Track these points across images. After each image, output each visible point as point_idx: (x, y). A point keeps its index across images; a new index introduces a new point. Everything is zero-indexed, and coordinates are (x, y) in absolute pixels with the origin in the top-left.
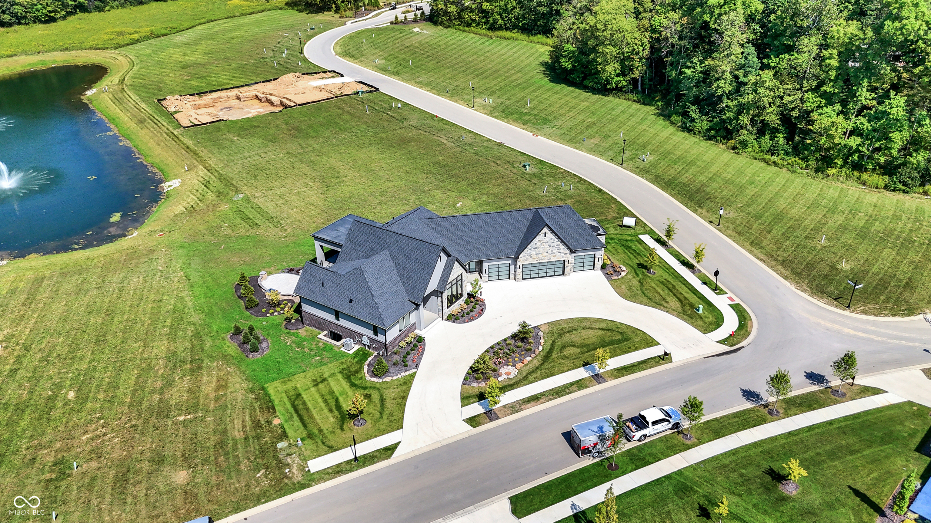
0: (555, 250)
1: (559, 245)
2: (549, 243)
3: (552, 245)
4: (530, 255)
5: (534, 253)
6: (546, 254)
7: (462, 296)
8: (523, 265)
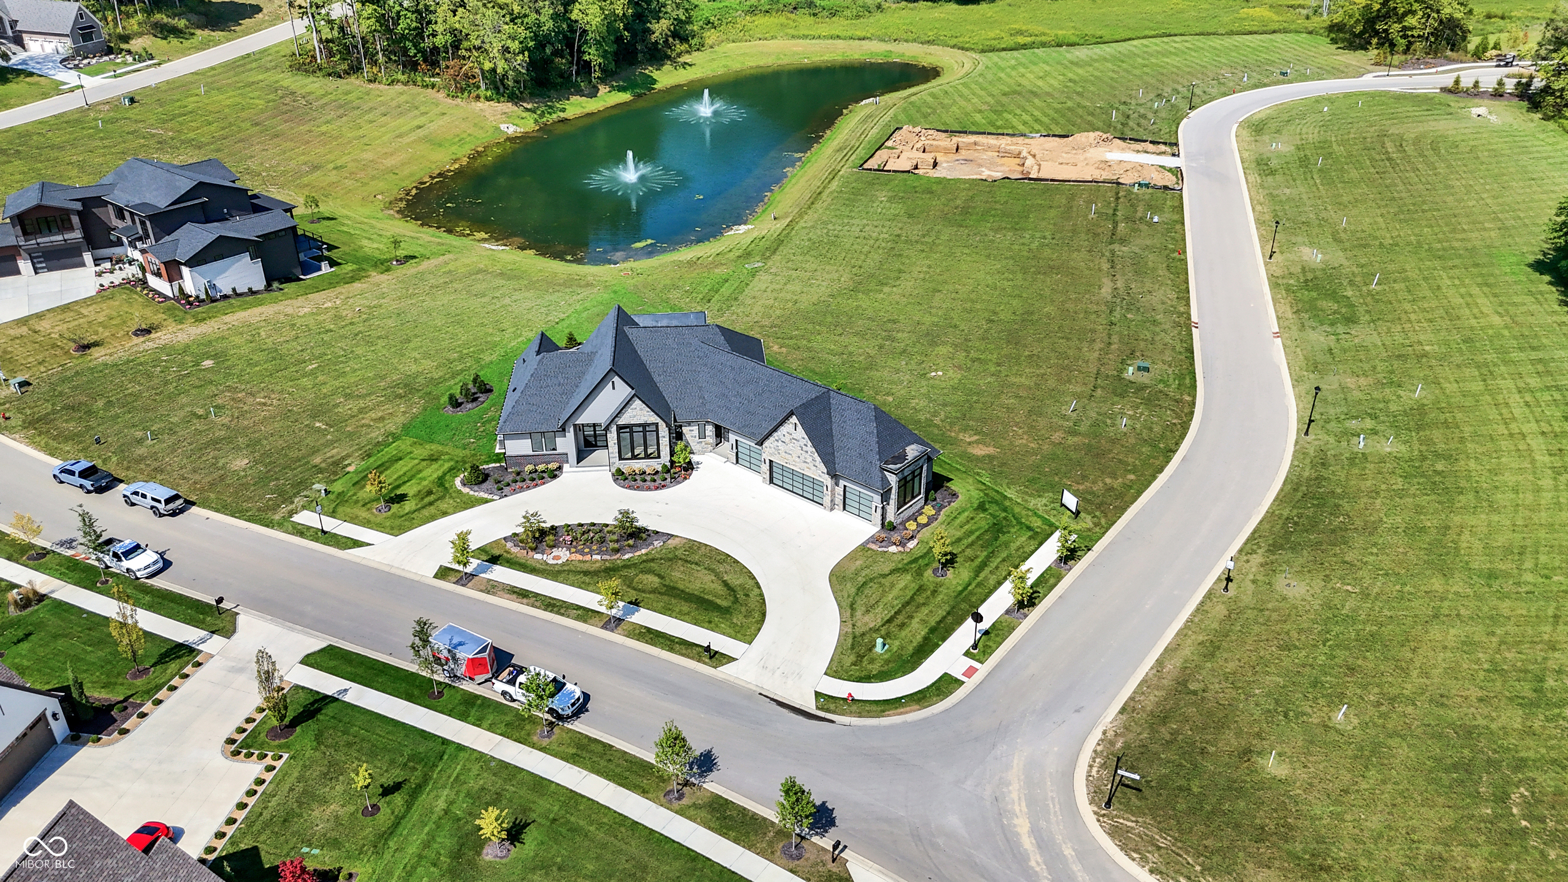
0: (809, 460)
1: (812, 452)
2: (802, 444)
3: (805, 448)
5: (783, 449)
6: (798, 460)
7: (659, 457)
8: (771, 461)
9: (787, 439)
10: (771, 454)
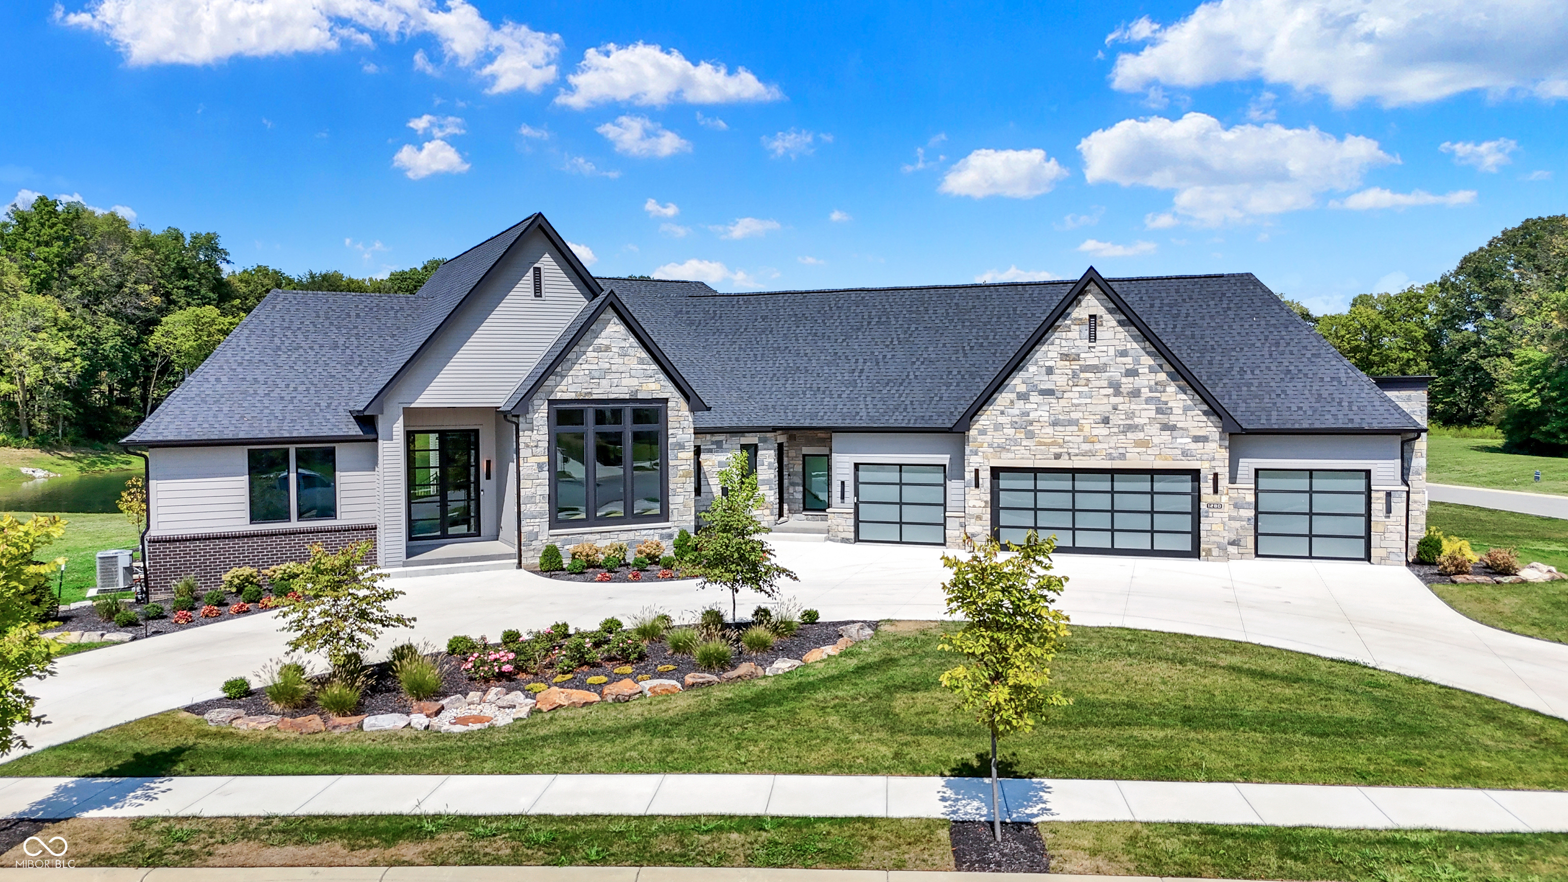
0: (1145, 414)
1: (1158, 387)
2: (1115, 373)
3: (1128, 383)
4: (1025, 425)
5: (1043, 414)
6: (1102, 431)
7: (664, 516)
8: (995, 472)
9: (1060, 380)
10: (1002, 448)
